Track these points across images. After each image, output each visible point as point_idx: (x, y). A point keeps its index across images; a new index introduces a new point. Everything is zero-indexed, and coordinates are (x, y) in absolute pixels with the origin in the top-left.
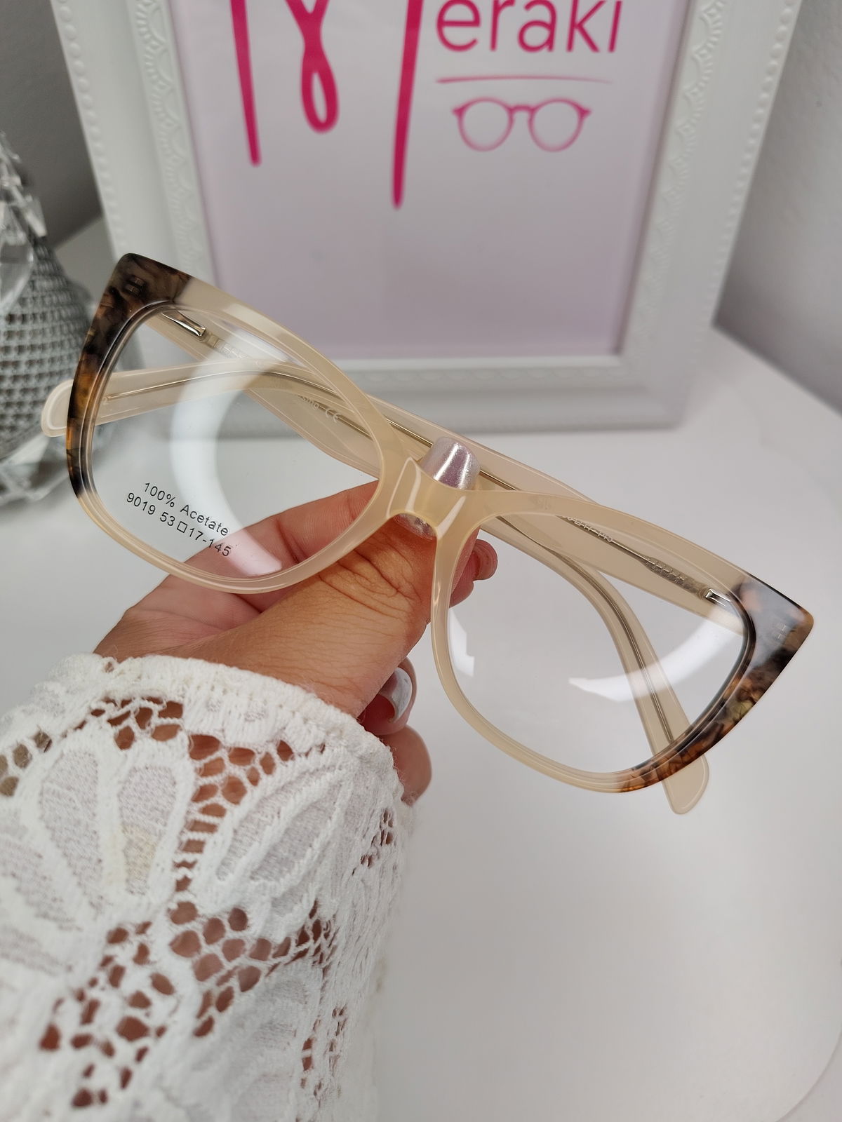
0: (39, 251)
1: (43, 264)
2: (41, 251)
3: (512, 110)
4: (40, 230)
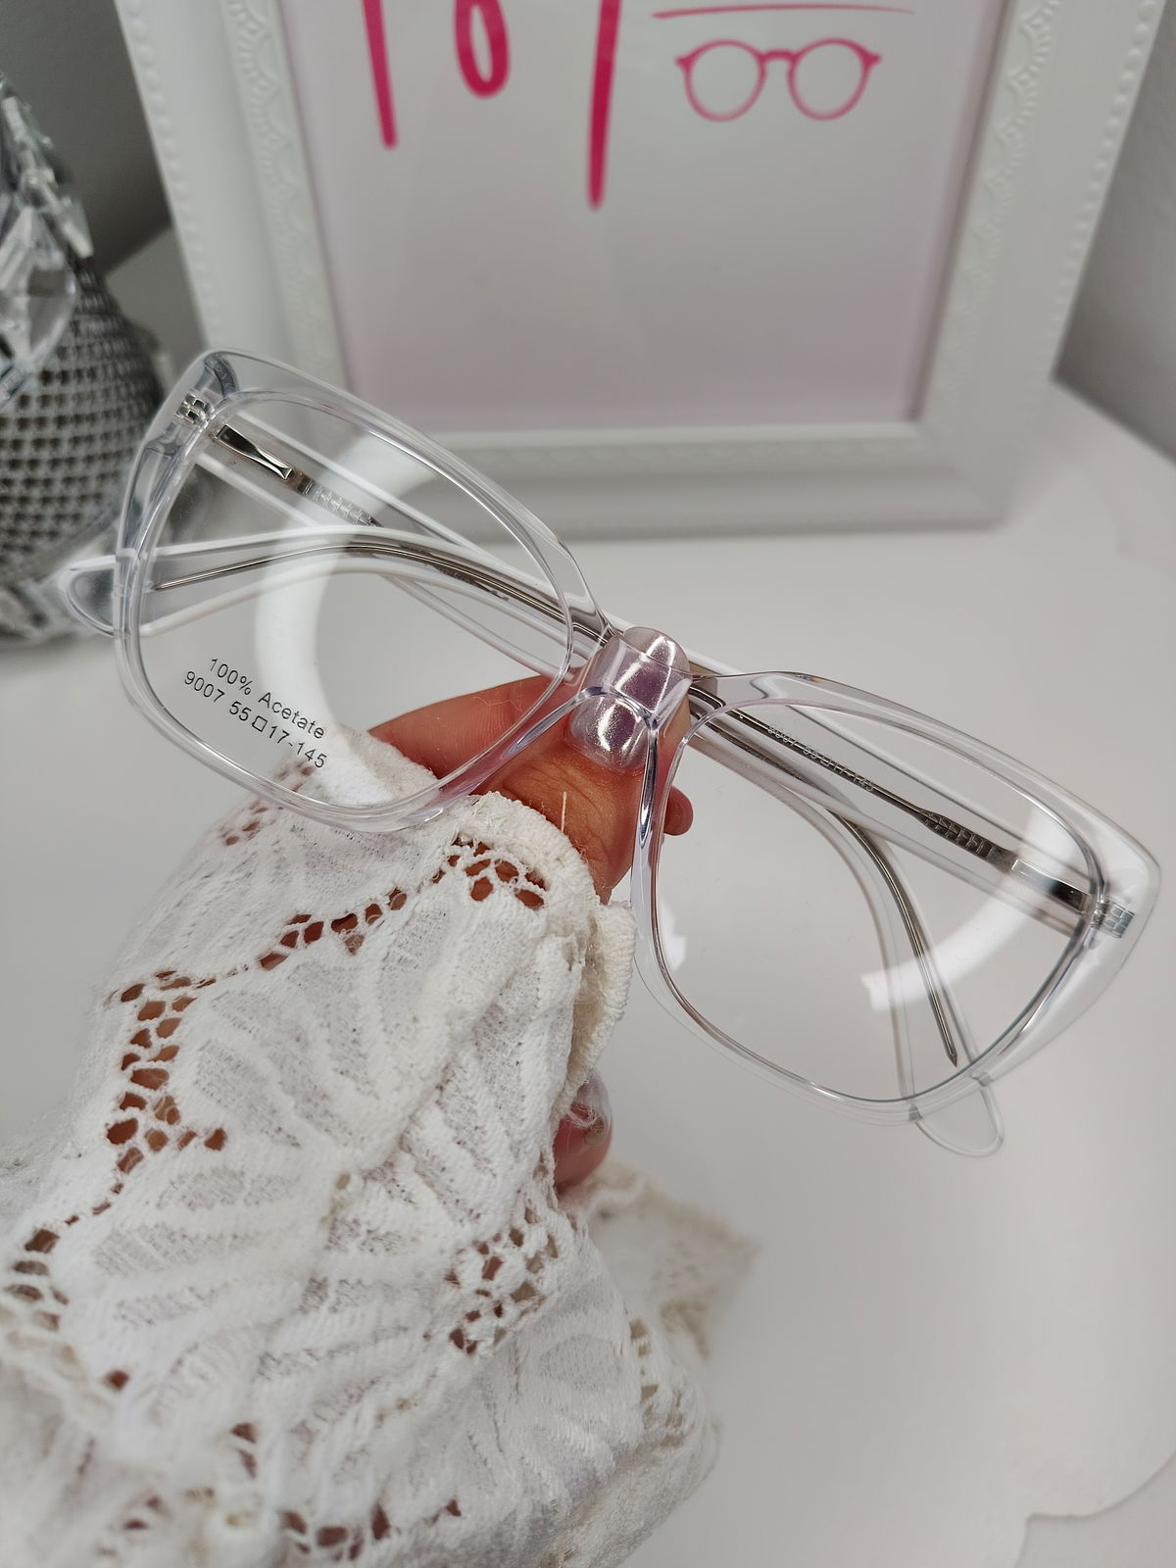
0: (83, 279)
1: (89, 296)
2: (87, 278)
3: (763, 58)
4: (84, 247)
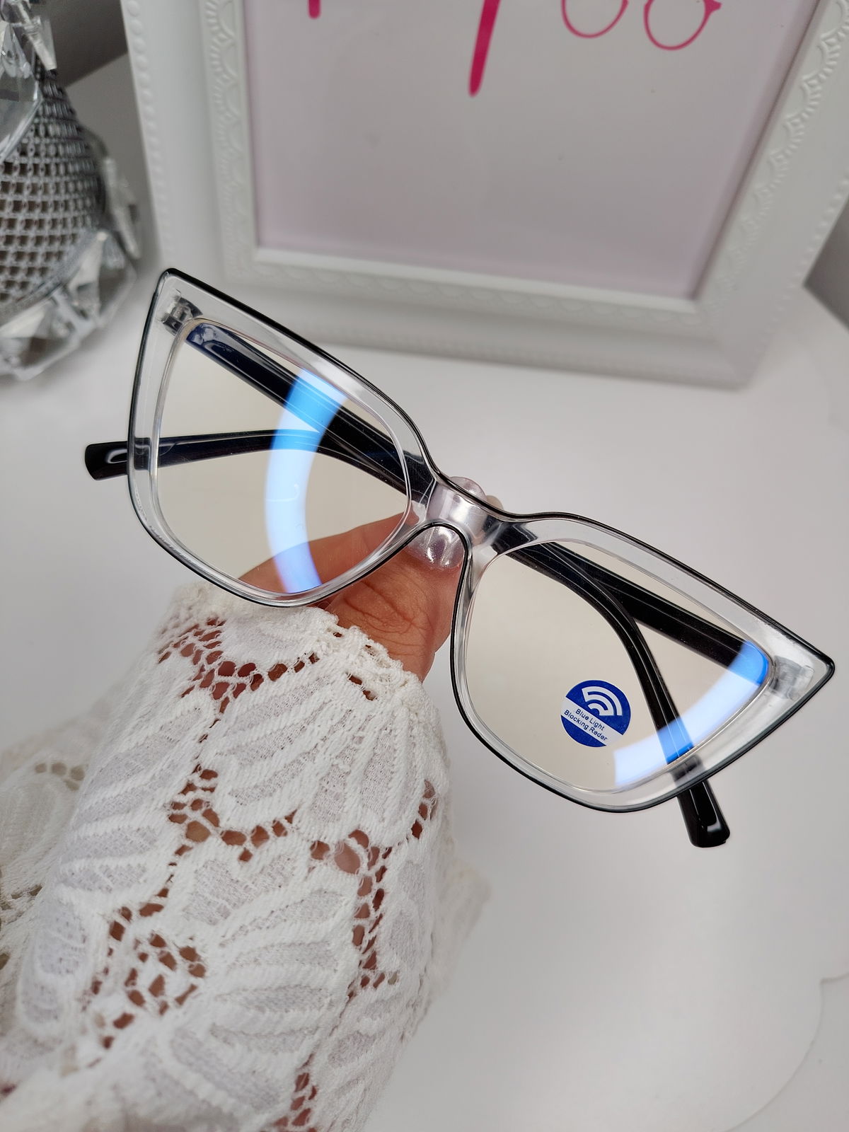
0: (45, 88)
1: (50, 104)
2: (48, 89)
4: (50, 63)
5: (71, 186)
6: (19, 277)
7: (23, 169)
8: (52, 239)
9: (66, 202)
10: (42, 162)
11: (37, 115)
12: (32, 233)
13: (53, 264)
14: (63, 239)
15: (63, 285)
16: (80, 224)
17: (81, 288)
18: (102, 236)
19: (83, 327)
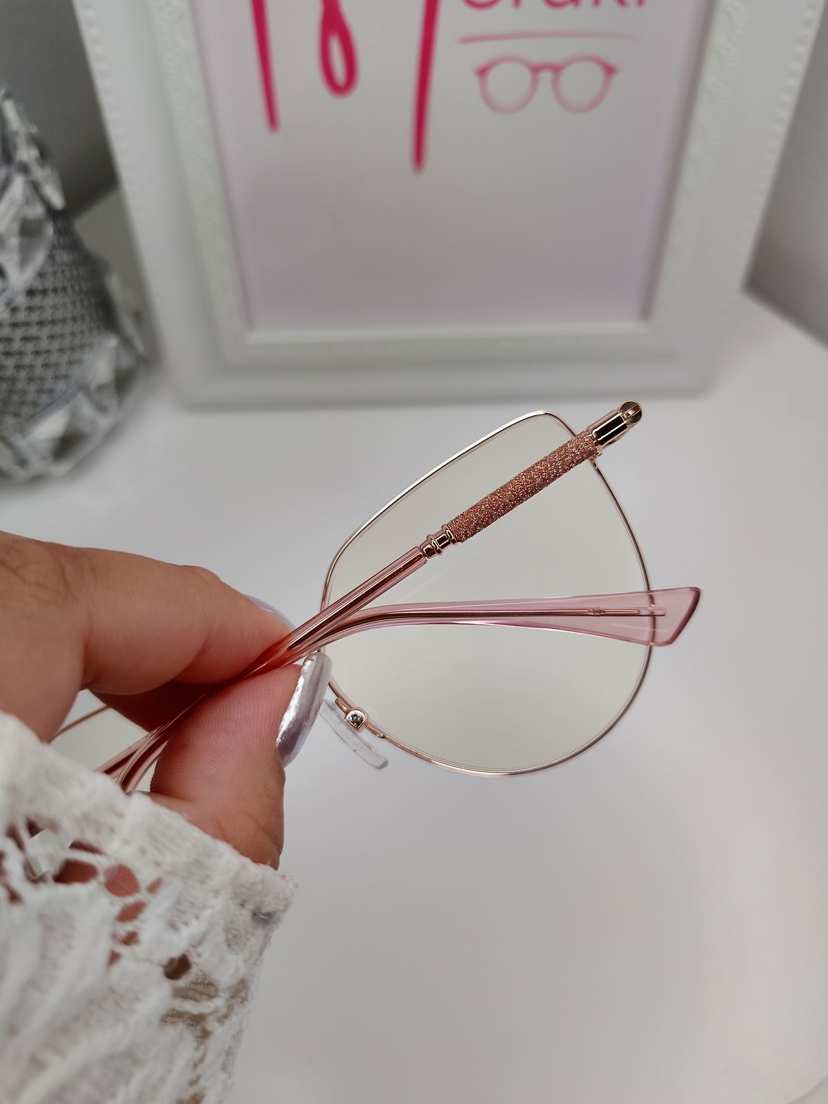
0: (58, 225)
1: (62, 237)
5: (86, 302)
6: (48, 385)
7: (44, 292)
8: (72, 349)
9: (82, 317)
10: (59, 284)
11: (53, 248)
12: (56, 345)
13: (75, 371)
14: (82, 347)
15: (84, 388)
16: (95, 332)
17: (100, 388)
18: (112, 342)
19: (104, 422)
